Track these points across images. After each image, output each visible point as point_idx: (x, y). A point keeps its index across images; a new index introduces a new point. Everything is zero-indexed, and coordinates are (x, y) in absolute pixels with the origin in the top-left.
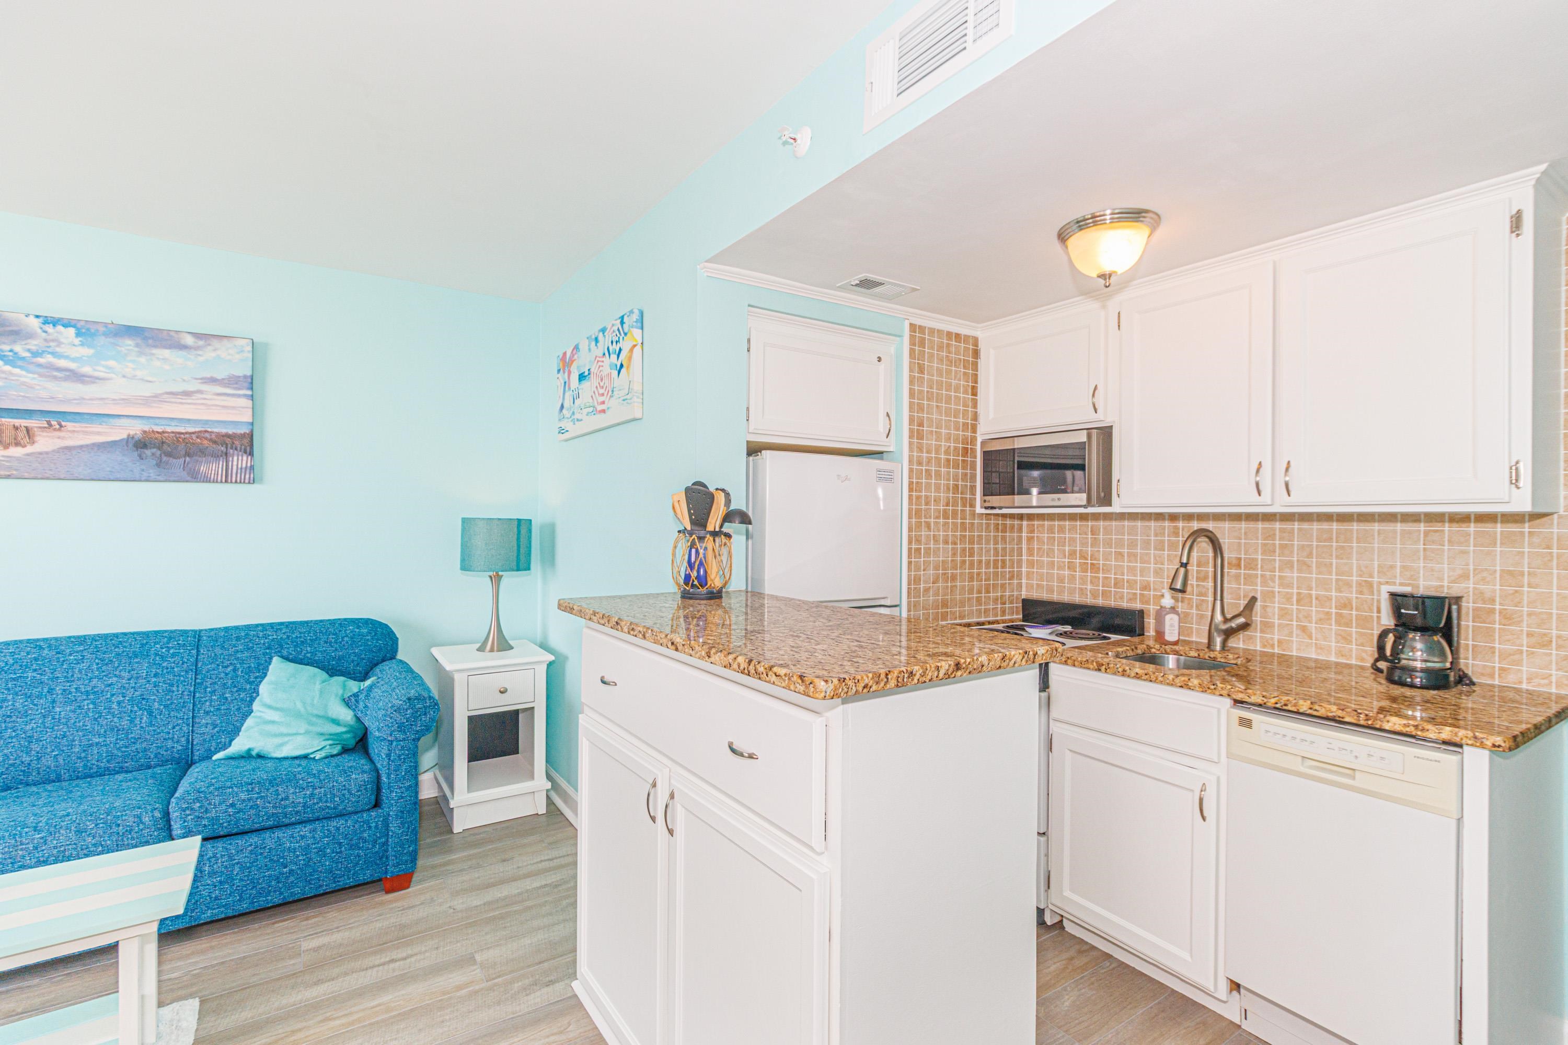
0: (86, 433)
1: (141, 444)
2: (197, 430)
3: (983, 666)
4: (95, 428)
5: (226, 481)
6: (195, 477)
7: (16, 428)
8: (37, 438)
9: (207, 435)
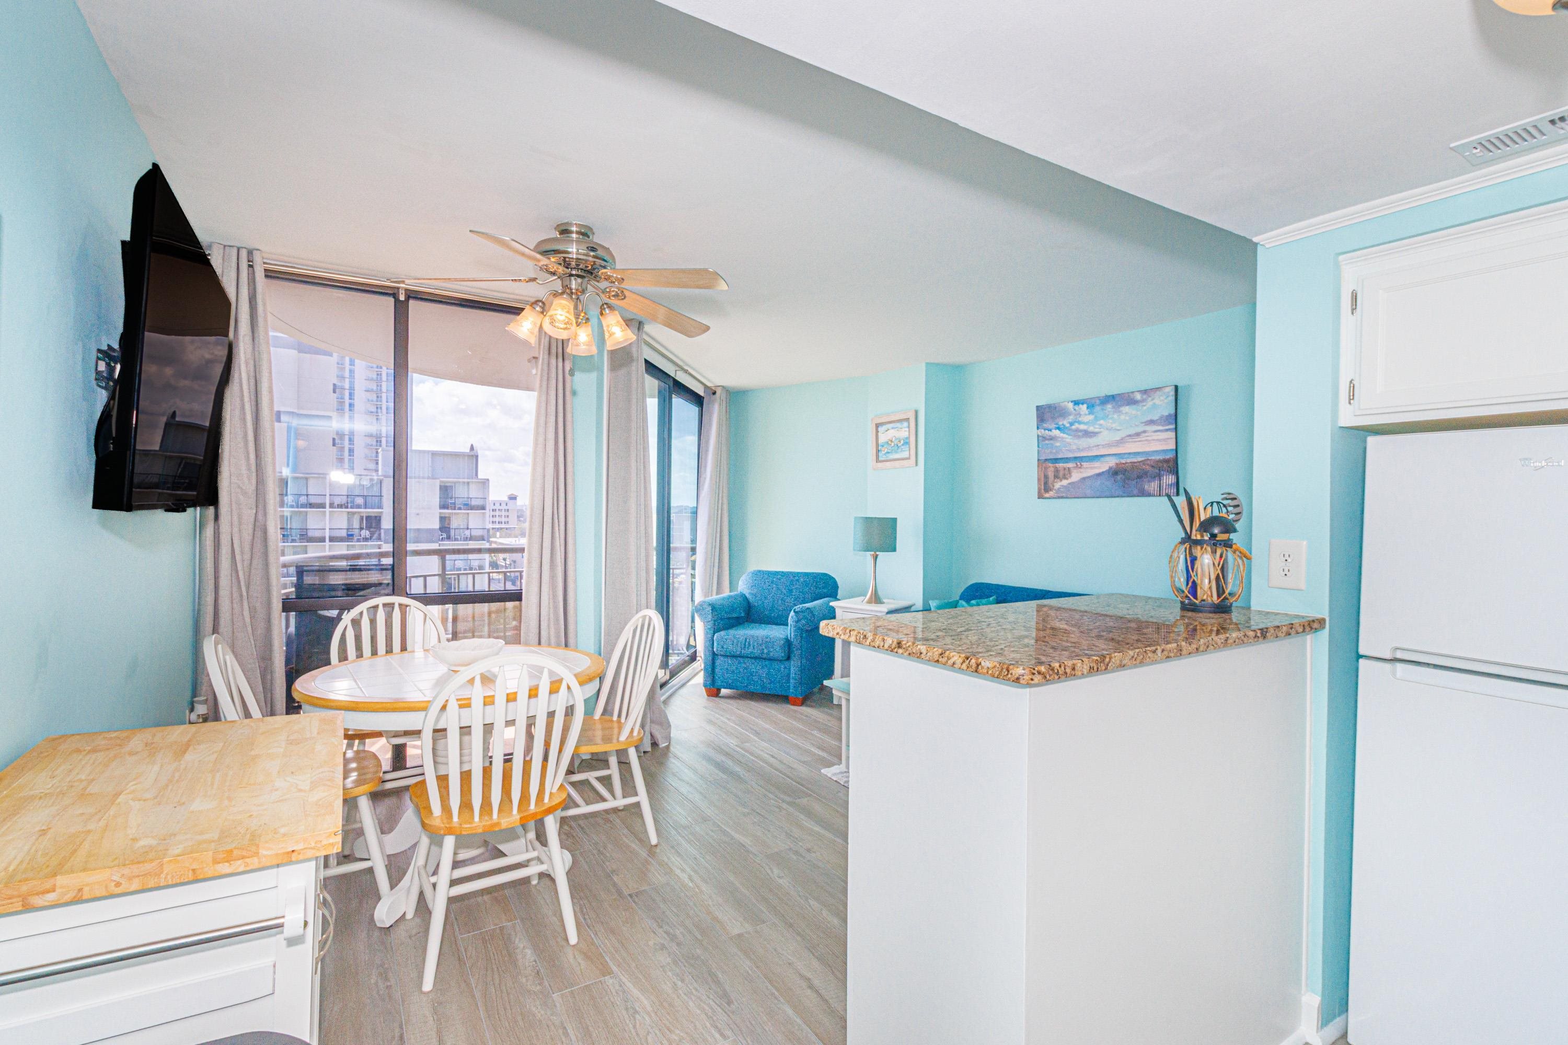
0: (1092, 468)
1: (1114, 472)
2: (1143, 459)
3: (921, 653)
4: (1097, 464)
5: (1160, 495)
6: (1143, 493)
7: (1065, 469)
8: (1073, 474)
9: (1149, 462)
